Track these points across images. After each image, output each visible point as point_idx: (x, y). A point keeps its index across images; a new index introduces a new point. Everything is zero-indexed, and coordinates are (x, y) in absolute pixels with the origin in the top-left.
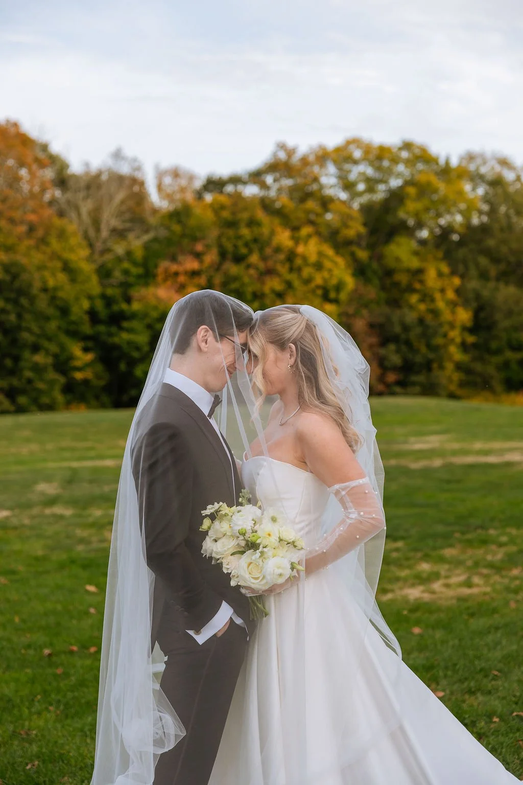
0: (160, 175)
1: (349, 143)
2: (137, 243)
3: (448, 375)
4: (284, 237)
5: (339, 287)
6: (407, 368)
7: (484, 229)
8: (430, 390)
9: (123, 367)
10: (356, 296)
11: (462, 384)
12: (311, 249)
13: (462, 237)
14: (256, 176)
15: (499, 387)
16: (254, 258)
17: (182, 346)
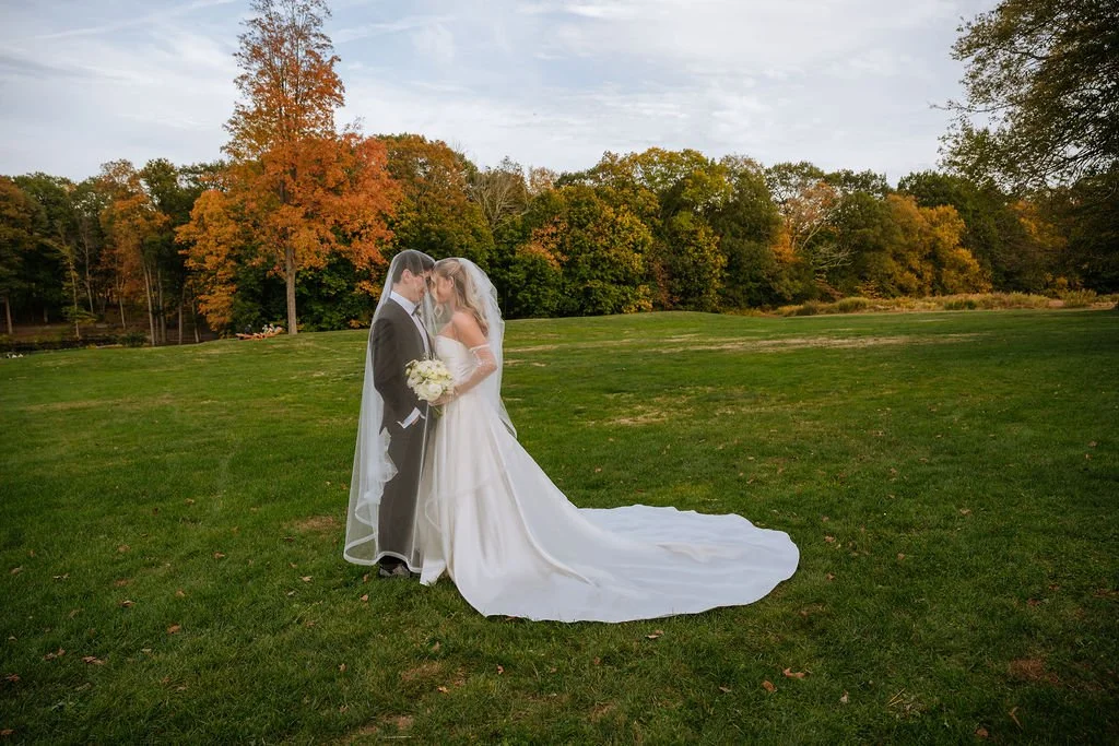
0: (533, 173)
1: (650, 151)
2: (518, 217)
3: (712, 297)
4: (609, 212)
5: (643, 243)
6: (686, 293)
7: (736, 205)
8: (700, 307)
9: (510, 294)
10: (654, 249)
11: (720, 304)
12: (626, 219)
13: (723, 210)
14: (592, 174)
15: (743, 305)
16: (591, 225)
17: (397, 279)
